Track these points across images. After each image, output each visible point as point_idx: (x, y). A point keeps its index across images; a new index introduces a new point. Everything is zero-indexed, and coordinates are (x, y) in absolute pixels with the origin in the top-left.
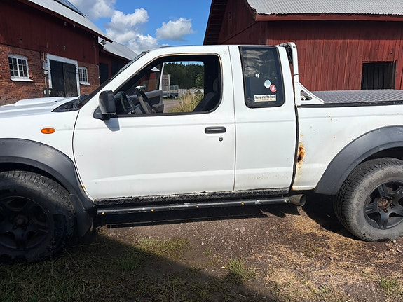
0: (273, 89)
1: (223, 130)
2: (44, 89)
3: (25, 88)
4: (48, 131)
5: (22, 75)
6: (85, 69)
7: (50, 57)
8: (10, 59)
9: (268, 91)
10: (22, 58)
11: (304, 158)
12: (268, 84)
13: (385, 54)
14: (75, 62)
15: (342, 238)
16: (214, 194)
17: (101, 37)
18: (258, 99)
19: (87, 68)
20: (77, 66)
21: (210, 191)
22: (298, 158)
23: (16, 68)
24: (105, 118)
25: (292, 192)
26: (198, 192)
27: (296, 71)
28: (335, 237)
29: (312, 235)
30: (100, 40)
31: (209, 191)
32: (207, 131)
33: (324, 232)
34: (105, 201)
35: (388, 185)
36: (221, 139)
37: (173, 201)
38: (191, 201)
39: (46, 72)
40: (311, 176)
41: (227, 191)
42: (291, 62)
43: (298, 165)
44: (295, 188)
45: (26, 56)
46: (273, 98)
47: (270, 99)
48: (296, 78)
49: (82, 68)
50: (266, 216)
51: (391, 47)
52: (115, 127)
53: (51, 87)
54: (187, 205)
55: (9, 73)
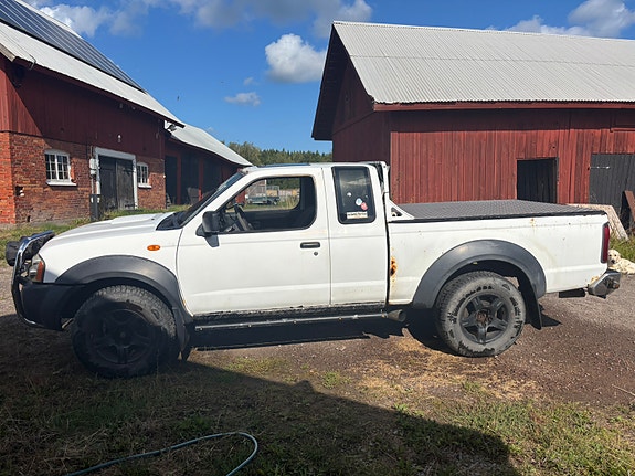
0: (364, 206)
1: (318, 245)
2: (91, 195)
3: (65, 194)
4: (153, 248)
5: (61, 178)
6: (145, 165)
7: (99, 151)
8: (47, 155)
9: (359, 209)
10: (63, 154)
11: (397, 271)
12: (359, 202)
13: (546, 148)
14: (132, 157)
15: (444, 355)
16: (312, 309)
17: (169, 120)
18: (350, 216)
19: (149, 164)
20: (134, 161)
21: (308, 306)
22: (391, 272)
23: (53, 168)
24: (207, 236)
25: (389, 307)
26: (295, 307)
27: (387, 189)
28: (436, 354)
29: (416, 354)
30: (167, 125)
31: (306, 306)
32: (302, 246)
33: (428, 350)
34: (204, 316)
35: (483, 297)
36: (316, 254)
37: (270, 316)
38: (289, 317)
39: (92, 172)
40: (405, 290)
41: (324, 305)
42: (381, 180)
43: (391, 278)
44: (391, 301)
45: (67, 151)
46: (364, 215)
47: (362, 216)
48: (387, 196)
49: (141, 164)
50: (368, 337)
51: (553, 140)
52: (214, 244)
53: (98, 193)
54: (284, 321)
55: (45, 174)
